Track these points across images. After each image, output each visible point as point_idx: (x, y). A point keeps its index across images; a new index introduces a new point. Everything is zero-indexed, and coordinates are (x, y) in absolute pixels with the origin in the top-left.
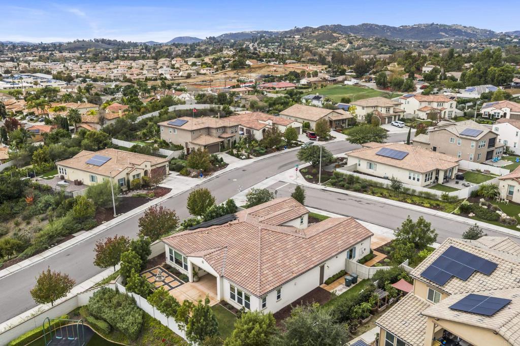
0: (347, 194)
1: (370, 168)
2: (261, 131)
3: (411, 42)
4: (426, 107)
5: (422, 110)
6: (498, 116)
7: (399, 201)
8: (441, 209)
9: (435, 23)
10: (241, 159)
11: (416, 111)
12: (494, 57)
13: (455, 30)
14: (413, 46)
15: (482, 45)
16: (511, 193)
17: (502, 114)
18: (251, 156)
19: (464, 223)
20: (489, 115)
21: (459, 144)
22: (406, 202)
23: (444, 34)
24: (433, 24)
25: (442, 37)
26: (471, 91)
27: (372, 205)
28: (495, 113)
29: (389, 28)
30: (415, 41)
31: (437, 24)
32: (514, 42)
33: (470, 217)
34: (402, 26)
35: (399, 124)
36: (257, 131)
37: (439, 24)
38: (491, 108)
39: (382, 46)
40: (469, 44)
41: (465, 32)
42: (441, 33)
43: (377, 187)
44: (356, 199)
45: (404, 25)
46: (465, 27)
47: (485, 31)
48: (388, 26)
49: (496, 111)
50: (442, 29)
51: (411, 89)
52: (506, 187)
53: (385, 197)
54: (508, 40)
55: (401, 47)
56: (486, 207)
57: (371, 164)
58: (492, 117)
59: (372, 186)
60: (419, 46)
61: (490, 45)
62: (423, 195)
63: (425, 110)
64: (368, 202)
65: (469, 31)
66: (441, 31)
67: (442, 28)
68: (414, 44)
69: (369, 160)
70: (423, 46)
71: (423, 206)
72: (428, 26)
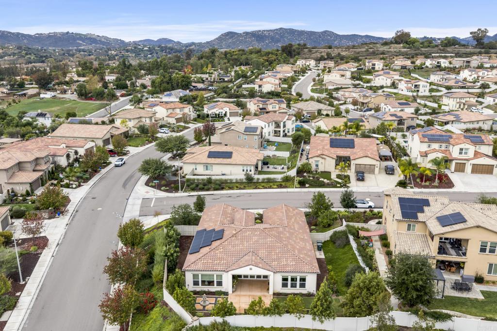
0: (213, 194)
1: (207, 170)
2: (65, 156)
3: (54, 50)
4: (171, 113)
5: (170, 116)
6: (222, 115)
7: (254, 189)
8: (286, 187)
9: (71, 32)
10: (72, 188)
11: (165, 118)
12: (163, 65)
13: (90, 39)
14: (57, 54)
15: (121, 53)
16: (317, 166)
17: (224, 113)
18: (82, 184)
19: (309, 192)
20: (216, 114)
21: (245, 139)
22: (259, 188)
23: (81, 42)
24: (68, 33)
25: (80, 45)
26: (170, 95)
27: (242, 197)
28: (219, 112)
29: (23, 35)
30: (58, 49)
31: (73, 33)
32: (145, 50)
33: (307, 187)
34: (37, 34)
35: (165, 131)
36: (62, 157)
37: (74, 33)
38: (216, 109)
39: (27, 54)
40: (110, 52)
41: (99, 41)
42: (78, 41)
43: (228, 183)
44: (226, 196)
45: (39, 33)
46: (98, 36)
47: (117, 40)
48: (22, 34)
49: (220, 111)
50: (78, 38)
51: (115, 98)
52: (314, 162)
53: (240, 189)
54: (140, 48)
55: (47, 55)
56: (311, 178)
57: (206, 166)
58: (219, 116)
59: (223, 183)
60: (64, 54)
61: (127, 52)
62: (266, 181)
63: (172, 115)
64: (238, 195)
65: (103, 40)
66: (78, 39)
67: (78, 36)
68: (58, 52)
69: (204, 163)
70: (68, 54)
71: (273, 188)
72: (63, 34)
